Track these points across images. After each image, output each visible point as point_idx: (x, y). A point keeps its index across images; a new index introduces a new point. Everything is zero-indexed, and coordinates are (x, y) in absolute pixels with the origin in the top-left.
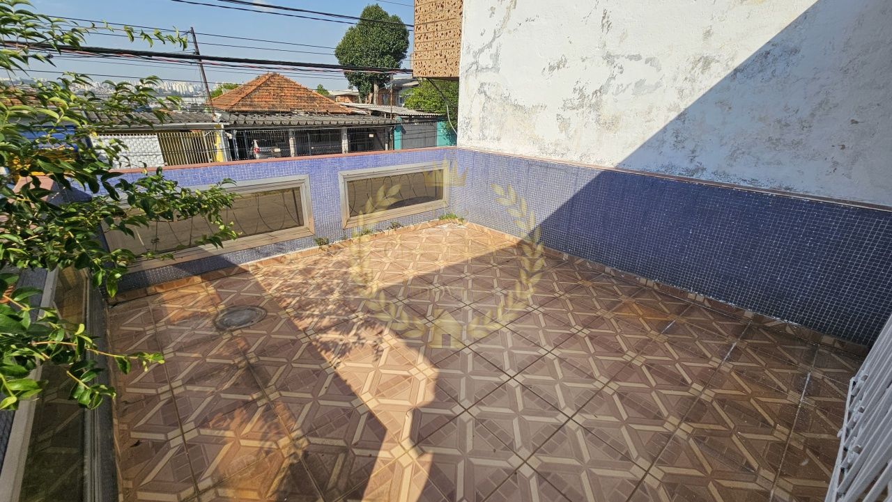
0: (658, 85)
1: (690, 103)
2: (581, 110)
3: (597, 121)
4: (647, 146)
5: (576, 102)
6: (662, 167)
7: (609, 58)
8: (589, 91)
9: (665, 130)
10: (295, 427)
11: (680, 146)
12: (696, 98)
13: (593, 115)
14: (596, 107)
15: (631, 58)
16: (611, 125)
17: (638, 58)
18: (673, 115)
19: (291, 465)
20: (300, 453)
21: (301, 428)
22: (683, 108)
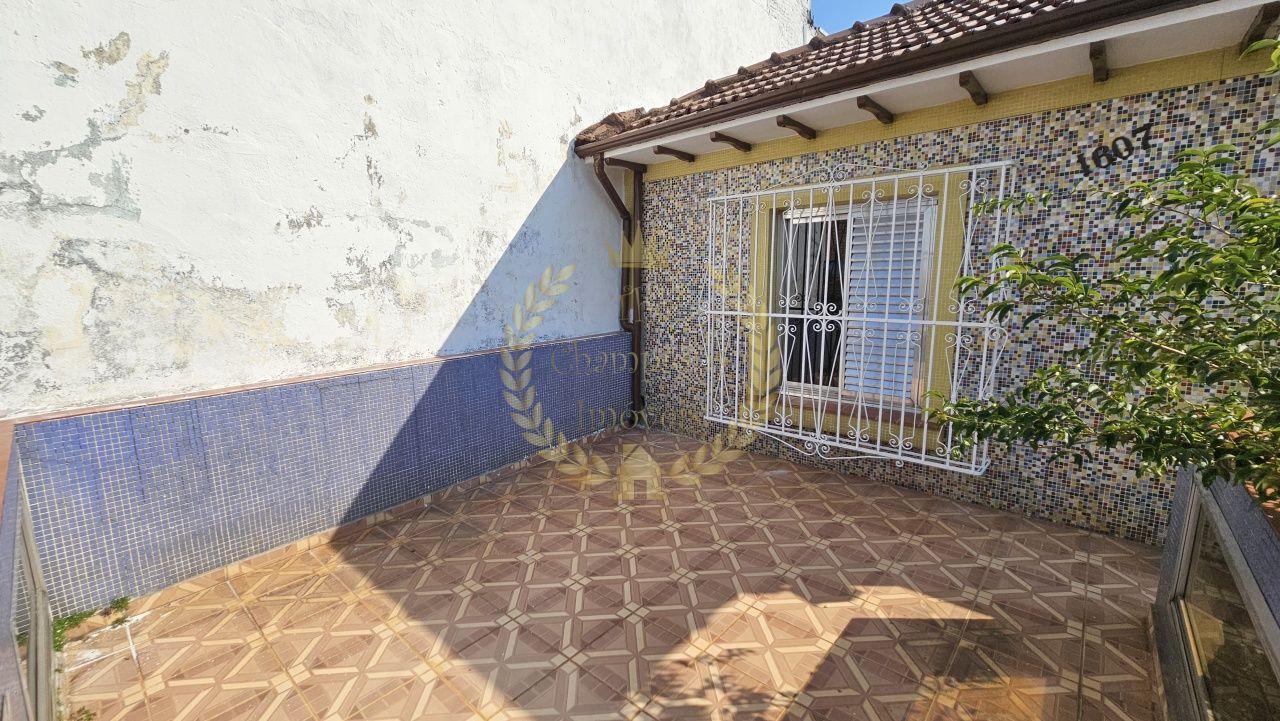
0: (455, 257)
1: (487, 275)
2: (367, 290)
3: (398, 302)
4: (463, 323)
5: (357, 279)
6: (483, 342)
7: (390, 221)
8: (373, 262)
9: (474, 303)
10: (919, 699)
11: (491, 317)
12: (490, 270)
13: (389, 295)
14: (390, 283)
15: (418, 223)
16: (417, 304)
17: (426, 225)
18: (478, 288)
19: (959, 681)
20: (941, 679)
21: (915, 692)
22: (483, 279)
